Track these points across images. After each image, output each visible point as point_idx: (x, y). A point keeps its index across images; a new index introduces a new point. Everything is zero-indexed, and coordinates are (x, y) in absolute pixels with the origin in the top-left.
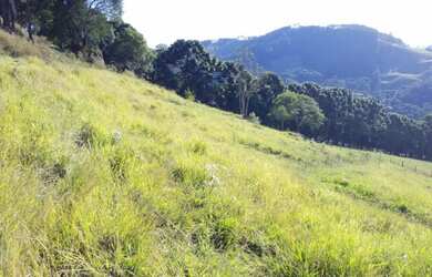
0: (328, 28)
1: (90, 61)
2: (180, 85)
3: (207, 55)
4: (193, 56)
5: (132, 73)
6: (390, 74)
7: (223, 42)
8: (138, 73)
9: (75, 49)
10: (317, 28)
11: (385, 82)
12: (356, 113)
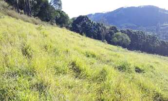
0: (138, 7)
1: (52, 24)
2: (81, 31)
3: (90, 21)
4: (85, 21)
5: (65, 28)
6: (164, 24)
7: (97, 14)
8: (67, 27)
9: (47, 21)
10: (134, 7)
11: (162, 28)
12: (147, 40)
